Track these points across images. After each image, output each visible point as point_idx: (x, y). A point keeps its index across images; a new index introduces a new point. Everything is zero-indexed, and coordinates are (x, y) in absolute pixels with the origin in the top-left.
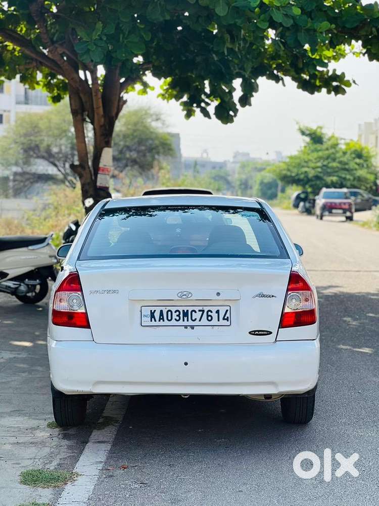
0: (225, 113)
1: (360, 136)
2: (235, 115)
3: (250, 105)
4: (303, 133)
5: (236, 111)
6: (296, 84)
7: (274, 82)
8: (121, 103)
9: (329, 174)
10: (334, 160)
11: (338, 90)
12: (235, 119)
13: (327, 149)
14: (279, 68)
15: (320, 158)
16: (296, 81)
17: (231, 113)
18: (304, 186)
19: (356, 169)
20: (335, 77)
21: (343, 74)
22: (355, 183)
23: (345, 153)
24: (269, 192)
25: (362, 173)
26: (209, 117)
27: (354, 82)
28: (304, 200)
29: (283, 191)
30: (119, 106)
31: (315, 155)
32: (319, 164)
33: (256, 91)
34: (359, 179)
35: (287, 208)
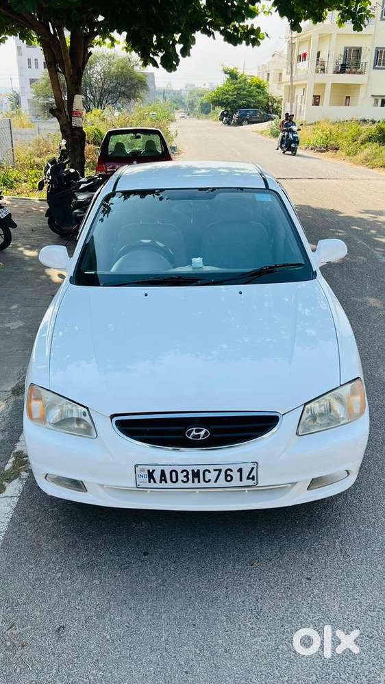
0: (170, 63)
1: (259, 74)
2: (177, 64)
3: (189, 55)
4: (226, 73)
5: (178, 61)
6: (223, 37)
7: (206, 36)
8: (86, 55)
9: (241, 99)
10: (244, 90)
11: (255, 42)
12: (177, 68)
13: (240, 83)
14: (211, 24)
15: (235, 89)
16: (223, 35)
17: (174, 63)
18: (226, 107)
19: (257, 96)
20: (252, 31)
21: (259, 28)
22: (256, 104)
23: (251, 86)
24: (206, 109)
25: (260, 98)
26: (158, 67)
27: (267, 35)
28: (226, 116)
29: (214, 109)
30: (84, 58)
31: (233, 87)
32: (235, 93)
33: (194, 43)
34: (258, 102)
35: (216, 120)
